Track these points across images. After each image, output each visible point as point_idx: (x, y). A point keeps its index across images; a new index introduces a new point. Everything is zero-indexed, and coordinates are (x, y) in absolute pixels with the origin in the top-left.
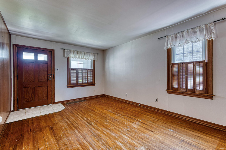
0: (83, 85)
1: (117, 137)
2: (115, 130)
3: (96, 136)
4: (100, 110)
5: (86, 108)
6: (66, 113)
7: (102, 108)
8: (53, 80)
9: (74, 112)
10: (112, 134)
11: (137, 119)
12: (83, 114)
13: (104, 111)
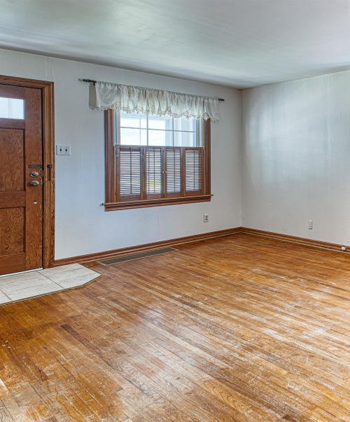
0: (165, 199)
1: (265, 321)
2: (262, 310)
3: (210, 327)
4: (226, 271)
5: (178, 269)
6: (105, 287)
7: (230, 265)
8: (47, 185)
9: (135, 284)
10: (255, 318)
11: (325, 282)
12: (170, 287)
13: (238, 273)
